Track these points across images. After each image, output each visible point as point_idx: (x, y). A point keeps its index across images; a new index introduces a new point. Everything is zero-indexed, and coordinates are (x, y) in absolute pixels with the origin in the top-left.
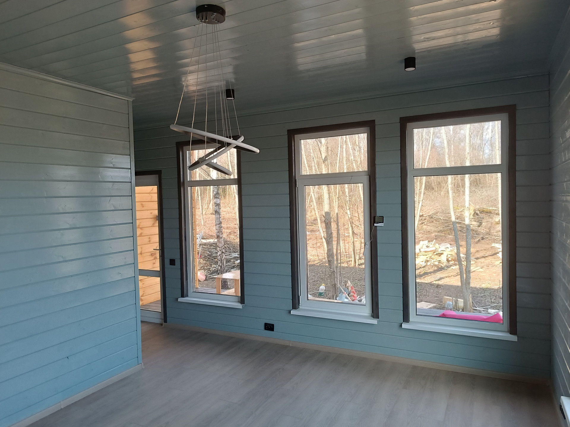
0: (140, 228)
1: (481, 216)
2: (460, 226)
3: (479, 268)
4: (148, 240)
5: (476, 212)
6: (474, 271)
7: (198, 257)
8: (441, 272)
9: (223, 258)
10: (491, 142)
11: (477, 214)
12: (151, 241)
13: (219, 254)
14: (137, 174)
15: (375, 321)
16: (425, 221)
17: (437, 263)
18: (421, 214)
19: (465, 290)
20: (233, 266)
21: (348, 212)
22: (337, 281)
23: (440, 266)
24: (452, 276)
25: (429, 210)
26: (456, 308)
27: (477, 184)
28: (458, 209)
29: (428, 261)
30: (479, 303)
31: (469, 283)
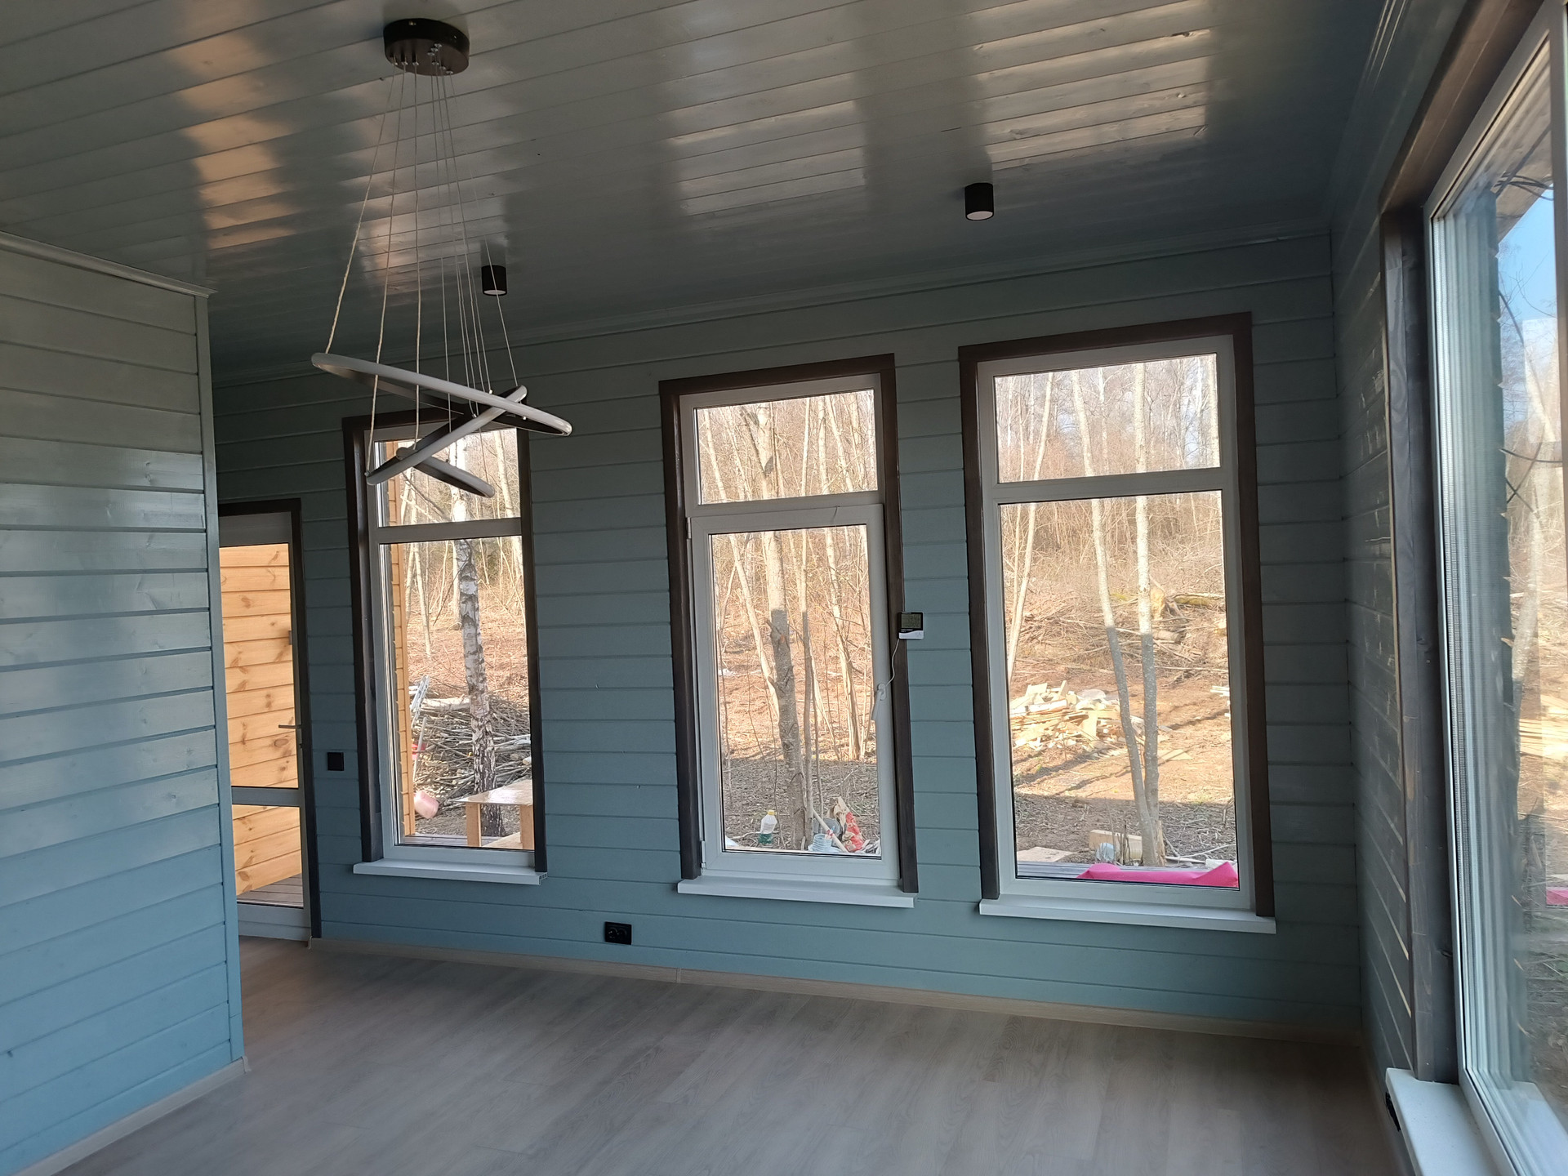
0: (240, 667)
1: (1182, 617)
2: (1129, 644)
3: (1180, 751)
4: (264, 701)
5: (1170, 604)
6: (1168, 761)
7: (416, 749)
8: (1083, 765)
9: (489, 749)
10: (1201, 423)
11: (1171, 612)
12: (272, 704)
13: (474, 738)
14: (225, 510)
15: (906, 901)
16: (1041, 631)
17: (1071, 743)
18: (1028, 614)
19: (1144, 810)
20: (518, 772)
21: (836, 611)
22: (808, 800)
23: (1080, 751)
24: (1111, 774)
25: (1048, 604)
26: (1123, 857)
27: (1170, 533)
28: (1124, 599)
29: (1048, 738)
30: (1184, 845)
31: (1155, 792)
